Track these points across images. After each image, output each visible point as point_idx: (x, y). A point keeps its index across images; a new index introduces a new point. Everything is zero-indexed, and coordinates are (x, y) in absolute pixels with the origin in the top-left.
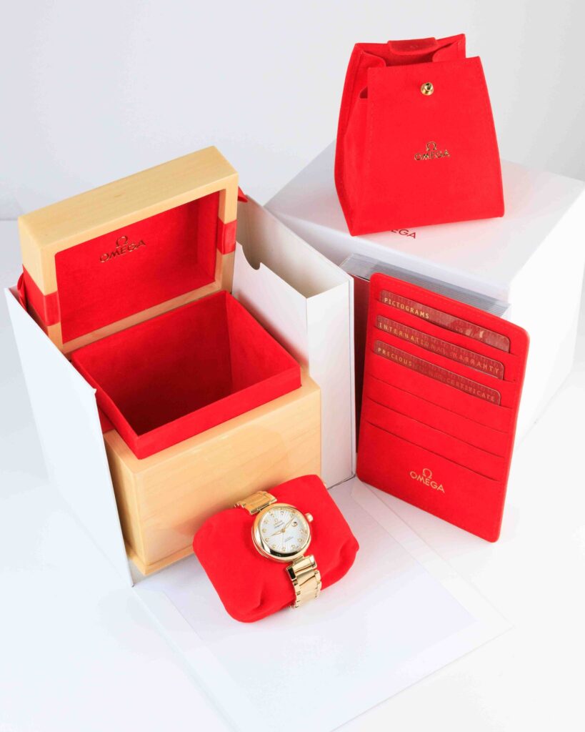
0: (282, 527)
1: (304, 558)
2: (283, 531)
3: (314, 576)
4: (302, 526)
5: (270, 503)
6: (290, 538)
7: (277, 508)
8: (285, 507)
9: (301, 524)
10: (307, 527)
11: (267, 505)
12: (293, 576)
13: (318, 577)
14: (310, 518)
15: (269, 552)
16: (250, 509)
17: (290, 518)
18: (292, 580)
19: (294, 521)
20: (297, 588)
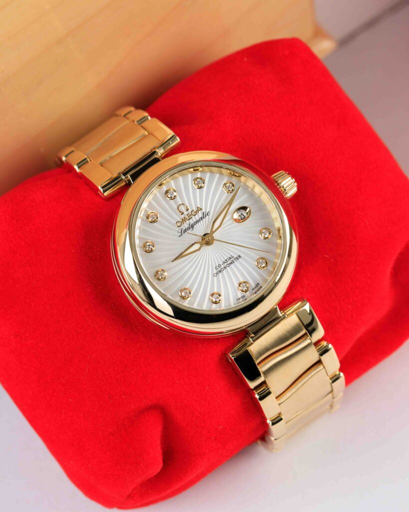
0: (201, 229)
1: (280, 314)
2: (207, 240)
3: (319, 362)
4: (266, 215)
5: (160, 152)
6: (230, 261)
7: (182, 168)
8: (207, 164)
9: (262, 208)
10: (280, 220)
11: (149, 161)
12: (254, 374)
13: (332, 361)
14: (289, 185)
15: (170, 311)
16: (99, 177)
17: (226, 197)
18: (252, 385)
19: (236, 205)
20: (269, 407)
